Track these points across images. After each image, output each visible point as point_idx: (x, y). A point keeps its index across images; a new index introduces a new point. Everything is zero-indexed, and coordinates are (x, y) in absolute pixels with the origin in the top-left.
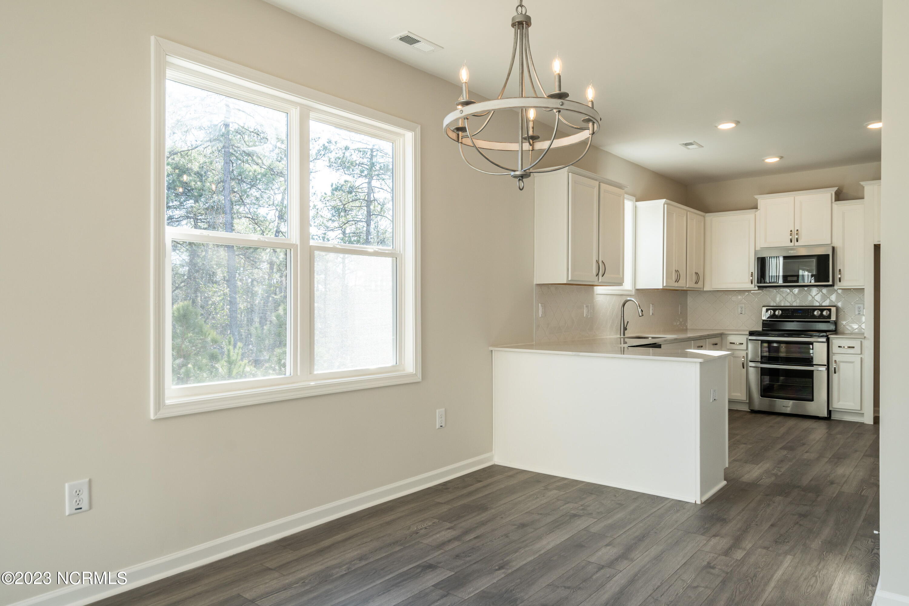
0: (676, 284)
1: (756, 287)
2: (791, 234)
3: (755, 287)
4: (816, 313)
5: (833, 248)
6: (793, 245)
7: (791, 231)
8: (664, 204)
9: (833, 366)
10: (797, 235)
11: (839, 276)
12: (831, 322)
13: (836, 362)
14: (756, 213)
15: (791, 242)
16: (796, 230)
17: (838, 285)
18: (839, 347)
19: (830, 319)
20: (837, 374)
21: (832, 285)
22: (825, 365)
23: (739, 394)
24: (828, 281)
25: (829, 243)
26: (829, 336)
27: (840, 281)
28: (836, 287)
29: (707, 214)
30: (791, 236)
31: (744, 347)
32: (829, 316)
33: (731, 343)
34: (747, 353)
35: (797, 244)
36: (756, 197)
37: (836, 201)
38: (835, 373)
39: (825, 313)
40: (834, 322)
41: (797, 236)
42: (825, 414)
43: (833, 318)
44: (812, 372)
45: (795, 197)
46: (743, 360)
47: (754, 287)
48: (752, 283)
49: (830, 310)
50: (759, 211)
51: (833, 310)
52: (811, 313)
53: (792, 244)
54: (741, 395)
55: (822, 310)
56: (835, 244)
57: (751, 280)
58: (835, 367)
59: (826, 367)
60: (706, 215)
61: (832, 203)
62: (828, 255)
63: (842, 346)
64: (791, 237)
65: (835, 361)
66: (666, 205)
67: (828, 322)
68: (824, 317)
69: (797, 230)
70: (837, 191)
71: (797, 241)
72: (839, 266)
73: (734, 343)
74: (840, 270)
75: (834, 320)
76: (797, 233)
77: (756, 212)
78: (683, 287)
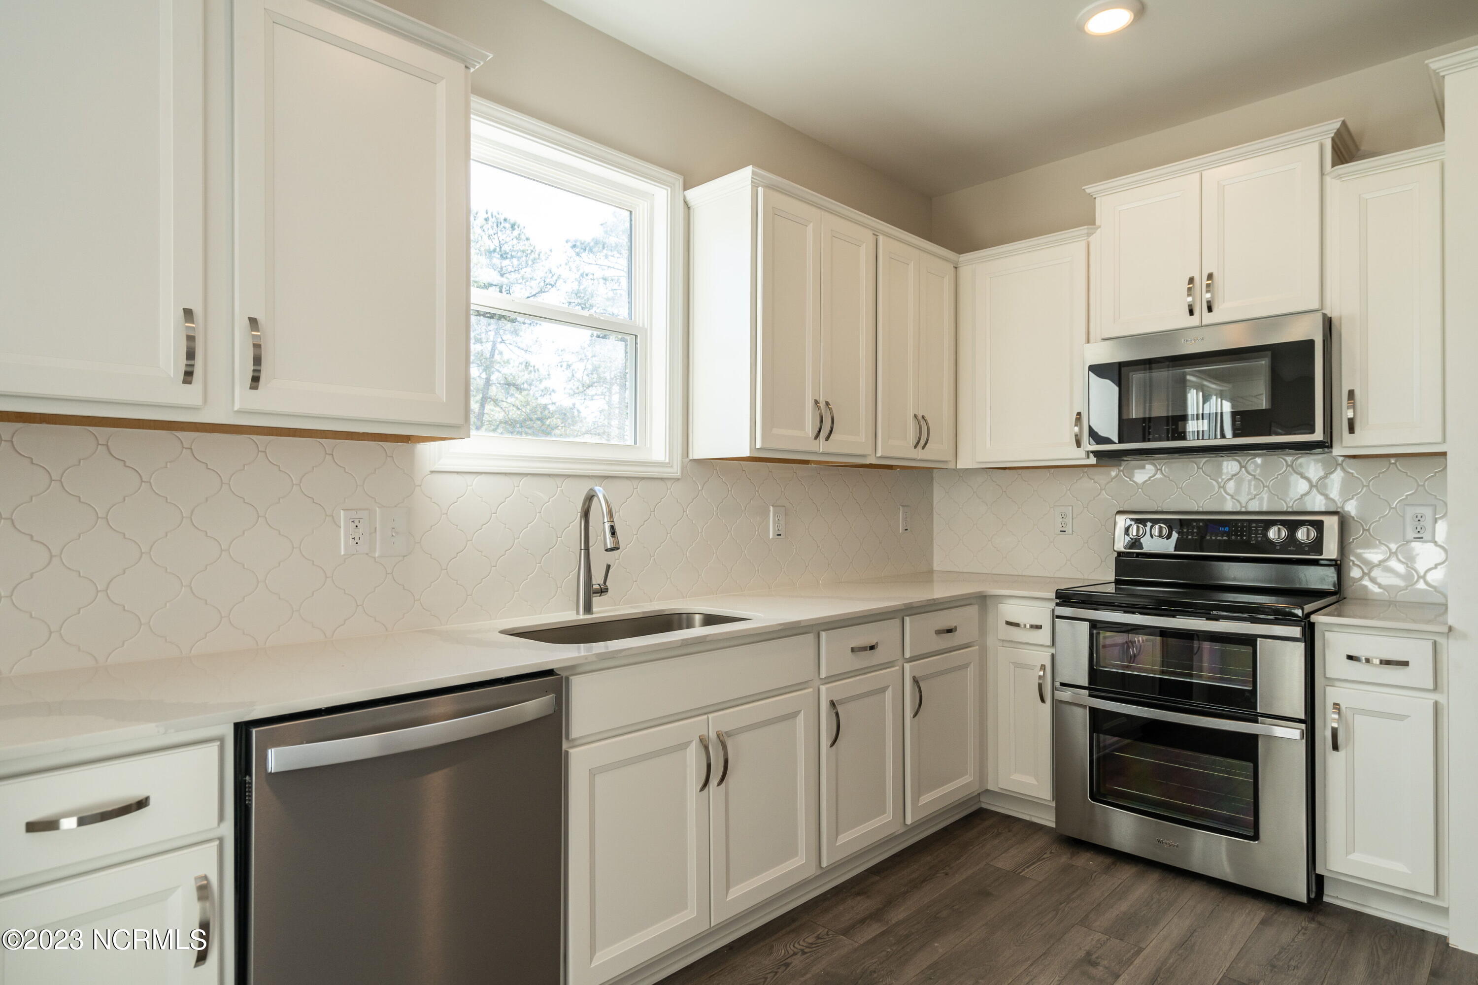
0: (822, 446)
1: (1091, 455)
2: (1189, 289)
3: (1088, 457)
4: (1272, 534)
5: (1328, 325)
6: (1197, 323)
7: (1191, 281)
8: (755, 187)
9: (1327, 721)
10: (1207, 291)
11: (1350, 414)
12: (1322, 562)
13: (1339, 709)
14: (1091, 239)
15: (1191, 312)
16: (1205, 277)
17: (1344, 444)
18: (1350, 658)
19: (1321, 554)
20: (1341, 754)
21: (1326, 445)
22: (1300, 721)
23: (1031, 780)
24: (1313, 431)
25: (1316, 305)
26: (1314, 618)
27: (1352, 430)
28: (1337, 451)
29: (961, 255)
30: (1189, 295)
31: (1044, 636)
32: (1317, 545)
33: (1008, 623)
34: (1053, 656)
35: (1208, 318)
36: (1088, 191)
37: (1333, 165)
38: (1335, 747)
39: (1301, 534)
40: (1334, 563)
41: (1208, 295)
42: (1300, 892)
43: (1330, 550)
44: (1253, 739)
45: (1204, 173)
46: (1041, 673)
47: (1084, 455)
48: (1078, 444)
49: (1318, 526)
50: (1099, 230)
51: (1331, 524)
52: (1256, 534)
53: (1194, 321)
54: (1035, 783)
55: (1293, 526)
56: (1332, 312)
57: (1076, 436)
58: (1335, 725)
59: (1303, 726)
60: (961, 259)
61: (1322, 174)
62: (1311, 343)
63: (1361, 653)
64: (1190, 299)
65: (1337, 706)
66: (760, 190)
67: (1315, 563)
68: (1300, 547)
69: (1210, 276)
70: (1338, 133)
71: (1210, 309)
72: (1346, 382)
73: (1017, 625)
74: (1351, 394)
75: (1334, 557)
76: (1208, 286)
77: (1089, 235)
78: (864, 456)
